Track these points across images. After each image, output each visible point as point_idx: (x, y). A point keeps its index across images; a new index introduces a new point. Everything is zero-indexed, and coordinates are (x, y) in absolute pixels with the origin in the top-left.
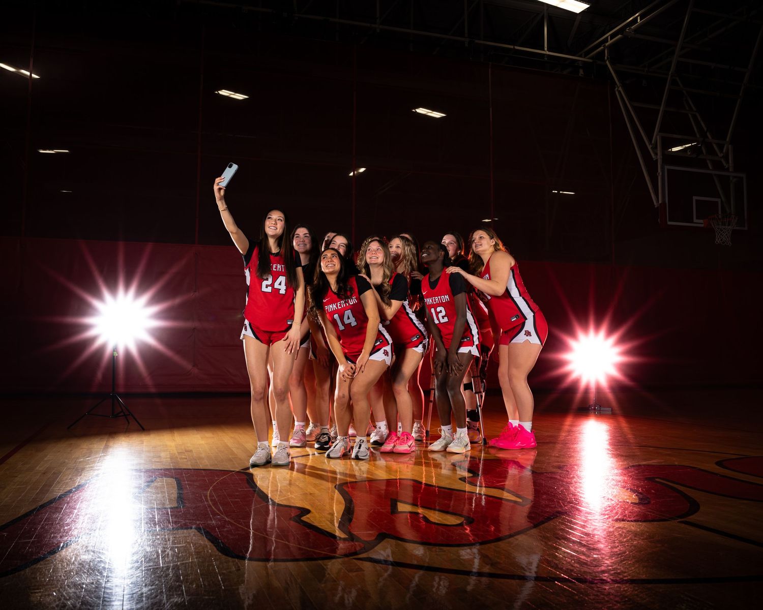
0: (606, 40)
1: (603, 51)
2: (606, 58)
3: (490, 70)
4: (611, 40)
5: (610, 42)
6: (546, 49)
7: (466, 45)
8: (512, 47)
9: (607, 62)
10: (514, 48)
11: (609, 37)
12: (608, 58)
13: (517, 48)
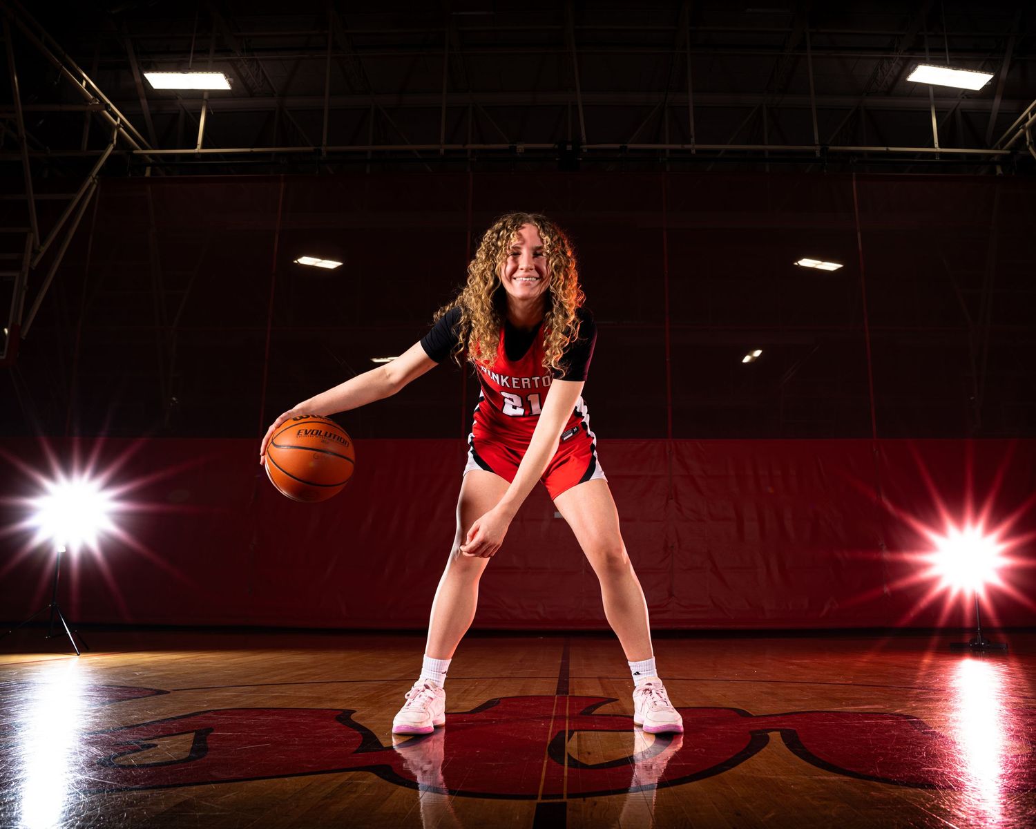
0: (1026, 119)
1: (1024, 135)
2: (1028, 143)
3: (854, 183)
4: (1032, 116)
5: (1031, 119)
6: (936, 145)
7: (818, 155)
8: (884, 149)
9: (1031, 149)
10: (887, 149)
11: (1030, 114)
12: (1030, 143)
13: (891, 149)
